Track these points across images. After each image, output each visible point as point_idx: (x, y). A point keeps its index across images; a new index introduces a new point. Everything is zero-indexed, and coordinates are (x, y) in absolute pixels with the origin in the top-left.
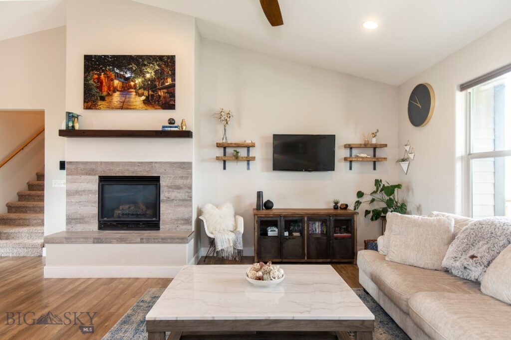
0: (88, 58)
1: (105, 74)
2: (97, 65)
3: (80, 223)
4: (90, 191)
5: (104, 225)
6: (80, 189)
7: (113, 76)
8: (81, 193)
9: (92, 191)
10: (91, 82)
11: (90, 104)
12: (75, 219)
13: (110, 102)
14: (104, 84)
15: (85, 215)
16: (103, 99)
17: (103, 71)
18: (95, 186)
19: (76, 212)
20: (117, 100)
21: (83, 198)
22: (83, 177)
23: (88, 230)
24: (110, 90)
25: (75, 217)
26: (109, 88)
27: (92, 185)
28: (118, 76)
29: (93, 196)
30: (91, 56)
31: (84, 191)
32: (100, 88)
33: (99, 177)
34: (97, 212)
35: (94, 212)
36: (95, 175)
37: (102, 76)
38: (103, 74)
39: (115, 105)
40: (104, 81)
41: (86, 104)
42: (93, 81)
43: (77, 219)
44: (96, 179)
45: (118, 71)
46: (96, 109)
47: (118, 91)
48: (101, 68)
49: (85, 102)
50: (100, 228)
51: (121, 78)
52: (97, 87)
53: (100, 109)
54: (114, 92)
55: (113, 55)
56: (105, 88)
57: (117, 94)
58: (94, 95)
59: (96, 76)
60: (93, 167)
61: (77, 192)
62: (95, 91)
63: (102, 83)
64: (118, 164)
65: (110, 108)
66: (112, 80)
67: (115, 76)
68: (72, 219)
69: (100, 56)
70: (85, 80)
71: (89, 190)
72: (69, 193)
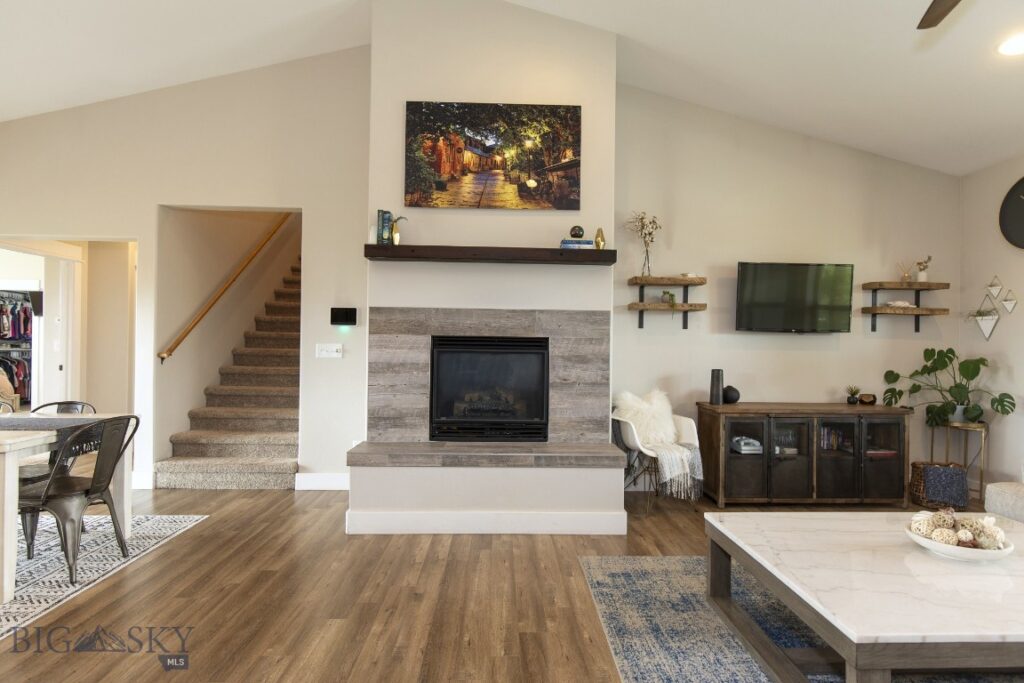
0: (413, 108)
1: (446, 139)
2: (430, 121)
3: (396, 426)
4: (415, 366)
5: (441, 431)
6: (395, 361)
7: (462, 144)
8: (397, 369)
9: (418, 364)
10: (420, 154)
11: (416, 196)
12: (385, 419)
13: (457, 193)
14: (444, 158)
15: (404, 411)
16: (442, 187)
17: (443, 133)
18: (424, 356)
19: (387, 406)
20: (468, 190)
21: (401, 379)
22: (403, 337)
23: (409, 440)
24: (455, 171)
25: (385, 415)
26: (453, 167)
27: (420, 352)
28: (471, 144)
29: (421, 374)
30: (421, 103)
31: (403, 365)
32: (437, 166)
33: (433, 337)
34: (428, 406)
35: (422, 406)
36: (425, 333)
37: (441, 143)
38: (441, 138)
39: (466, 199)
40: (444, 152)
41: (409, 197)
42: (424, 153)
43: (388, 418)
44: (426, 341)
45: (470, 134)
46: (429, 206)
47: (471, 172)
48: (439, 127)
49: (407, 192)
50: (432, 437)
51: (476, 147)
52: (431, 165)
53: (435, 207)
54: (464, 173)
55: (462, 104)
56: (446, 168)
57: (468, 179)
58: (425, 180)
59: (429, 143)
60: (422, 317)
61: (390, 367)
62: (427, 171)
63: (440, 156)
64: (469, 312)
65: (456, 204)
66: (460, 151)
67: (465, 142)
68: (380, 419)
69: (436, 104)
70: (407, 151)
71: (413, 364)
72: (375, 369)
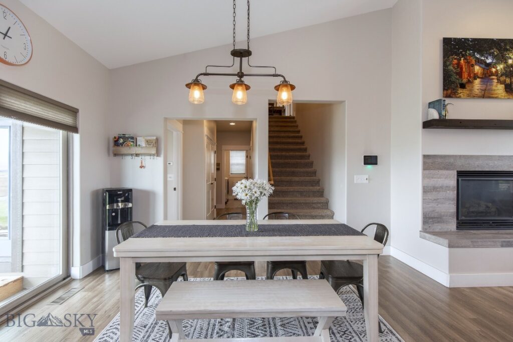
0: (447, 42)
1: (465, 59)
2: (457, 49)
3: (438, 222)
4: (448, 188)
5: (462, 225)
6: (437, 185)
7: (473, 62)
8: (438, 190)
9: (450, 187)
10: (451, 67)
11: (449, 91)
12: (432, 218)
13: (471, 90)
14: (464, 69)
15: (443, 214)
16: (463, 86)
17: (463, 56)
18: (453, 182)
19: (434, 211)
20: (477, 88)
21: (442, 195)
22: (441, 172)
23: (445, 230)
24: (470, 77)
25: (433, 216)
26: (469, 75)
27: (450, 180)
28: (479, 62)
29: (452, 193)
30: (451, 38)
31: (441, 187)
32: (460, 74)
33: (457, 171)
34: (455, 210)
35: (452, 211)
36: (453, 170)
37: (462, 61)
38: (462, 59)
39: (476, 93)
40: (464, 67)
41: (445, 92)
42: (453, 67)
43: (434, 218)
44: (454, 173)
45: (478, 56)
46: (457, 97)
47: (479, 77)
48: (461, 52)
49: (444, 89)
50: (458, 228)
51: (482, 63)
52: (457, 74)
53: (460, 97)
54: (475, 79)
55: (474, 39)
56: (465, 75)
57: (477, 81)
58: (454, 82)
59: (456, 61)
60: (452, 160)
61: (435, 189)
62: (454, 77)
63: (462, 69)
64: (477, 157)
65: (472, 96)
66: (473, 66)
67: (476, 61)
68: (430, 218)
69: (459, 39)
70: (444, 66)
71: (447, 187)
72: (426, 190)
